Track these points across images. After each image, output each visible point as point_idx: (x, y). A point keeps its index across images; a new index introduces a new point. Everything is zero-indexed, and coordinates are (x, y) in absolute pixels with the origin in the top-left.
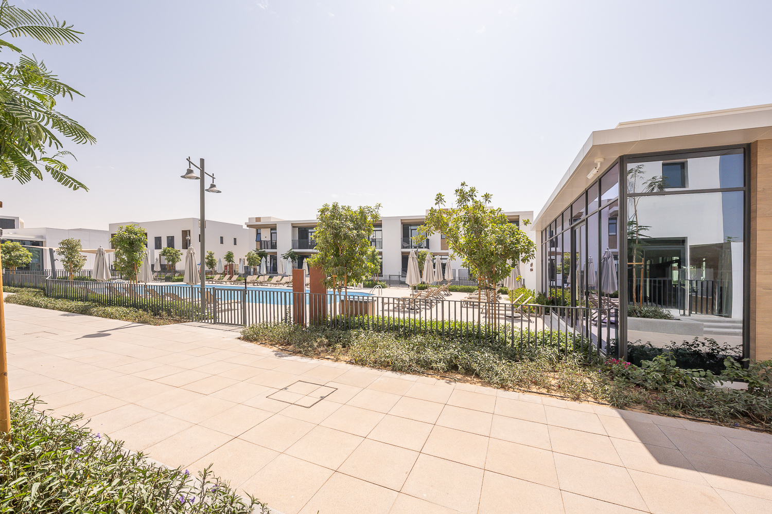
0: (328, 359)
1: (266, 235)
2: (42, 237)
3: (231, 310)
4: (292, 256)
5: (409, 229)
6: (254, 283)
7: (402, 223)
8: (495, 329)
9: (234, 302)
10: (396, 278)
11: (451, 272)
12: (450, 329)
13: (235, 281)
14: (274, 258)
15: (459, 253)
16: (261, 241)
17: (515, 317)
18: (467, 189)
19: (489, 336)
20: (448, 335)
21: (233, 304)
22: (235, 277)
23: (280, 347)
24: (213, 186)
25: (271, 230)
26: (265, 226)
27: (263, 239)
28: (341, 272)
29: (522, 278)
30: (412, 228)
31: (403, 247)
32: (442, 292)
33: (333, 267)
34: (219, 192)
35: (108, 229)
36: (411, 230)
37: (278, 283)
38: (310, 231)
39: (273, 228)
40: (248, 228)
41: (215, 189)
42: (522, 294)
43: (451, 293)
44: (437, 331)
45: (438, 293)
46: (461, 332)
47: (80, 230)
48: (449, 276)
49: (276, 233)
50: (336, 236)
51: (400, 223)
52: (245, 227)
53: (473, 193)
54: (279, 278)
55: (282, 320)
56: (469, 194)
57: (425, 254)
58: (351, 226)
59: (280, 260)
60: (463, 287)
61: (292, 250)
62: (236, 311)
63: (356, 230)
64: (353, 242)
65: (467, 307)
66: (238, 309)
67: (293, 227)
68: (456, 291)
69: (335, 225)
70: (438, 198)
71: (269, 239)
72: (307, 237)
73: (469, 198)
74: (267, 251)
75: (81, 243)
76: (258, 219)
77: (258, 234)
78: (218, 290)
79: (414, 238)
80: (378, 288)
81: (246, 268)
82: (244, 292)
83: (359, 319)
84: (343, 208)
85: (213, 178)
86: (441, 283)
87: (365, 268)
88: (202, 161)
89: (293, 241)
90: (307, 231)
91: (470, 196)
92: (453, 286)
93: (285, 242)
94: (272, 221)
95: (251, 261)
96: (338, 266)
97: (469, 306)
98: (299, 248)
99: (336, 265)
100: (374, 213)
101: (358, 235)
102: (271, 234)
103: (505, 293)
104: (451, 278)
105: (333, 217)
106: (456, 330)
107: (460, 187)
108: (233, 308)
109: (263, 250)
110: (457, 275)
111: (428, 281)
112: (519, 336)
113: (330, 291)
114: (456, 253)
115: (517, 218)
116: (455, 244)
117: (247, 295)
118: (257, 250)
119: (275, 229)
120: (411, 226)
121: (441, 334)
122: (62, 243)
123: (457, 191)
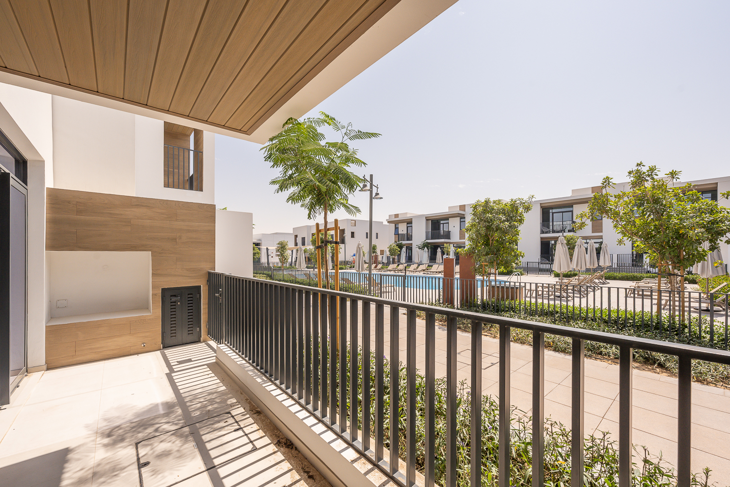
0: (486, 335)
1: (403, 229)
2: (260, 240)
3: (389, 292)
4: (425, 245)
5: (549, 213)
6: (394, 271)
7: (541, 207)
8: (683, 321)
9: (389, 286)
10: (536, 265)
11: (607, 258)
12: (618, 318)
13: (380, 269)
14: (409, 248)
15: (630, 237)
16: (398, 234)
17: (715, 311)
18: (644, 169)
19: (673, 329)
20: (616, 322)
21: (387, 288)
22: (380, 266)
23: (440, 323)
24: (377, 194)
25: (407, 224)
26: (402, 221)
27: (400, 232)
28: (492, 260)
29: (725, 263)
30: (554, 211)
31: (542, 232)
32: (597, 281)
33: (484, 255)
34: (381, 198)
35: (292, 232)
36: (553, 213)
37: (415, 271)
38: (442, 222)
39: (409, 222)
40: (388, 224)
41: (378, 196)
42: (725, 283)
43: (608, 281)
44: (601, 318)
45: (591, 281)
46: (634, 322)
47: (276, 233)
48: (605, 262)
49: (412, 226)
50: (488, 228)
51: (539, 207)
52: (386, 223)
53: (652, 173)
54: (415, 266)
55: (436, 301)
56: (647, 174)
57: (571, 239)
58: (503, 218)
59: (415, 250)
60: (624, 274)
61: (427, 241)
62: (390, 293)
63: (508, 221)
64: (505, 232)
65: (634, 297)
66: (391, 292)
67: (427, 220)
68: (615, 278)
69: (487, 218)
70: (605, 182)
71: (405, 232)
72: (439, 229)
73: (647, 178)
74: (404, 242)
75: (288, 244)
76: (397, 216)
77: (397, 229)
78: (384, 275)
79: (557, 221)
80: (516, 275)
81: (388, 258)
82: (405, 277)
83: (510, 303)
84: (494, 202)
85: (378, 188)
86: (595, 270)
87: (514, 256)
88: (371, 176)
89: (427, 233)
90: (439, 222)
91: (649, 175)
92: (610, 274)
93: (420, 235)
94: (408, 216)
95: (392, 251)
96: (489, 254)
97: (636, 296)
98: (432, 239)
99: (487, 254)
100: (526, 204)
101: (510, 227)
102: (407, 227)
103: (693, 282)
104: (608, 264)
105: (485, 211)
106: (626, 319)
107: (635, 168)
108: (387, 291)
109: (400, 242)
110: (615, 261)
111: (579, 268)
112: (722, 331)
113: (478, 277)
114: (625, 238)
115: (715, 186)
116: (625, 228)
117: (406, 280)
118: (396, 242)
119: (411, 223)
120: (552, 209)
121: (606, 322)
122: (279, 244)
123: (630, 173)
